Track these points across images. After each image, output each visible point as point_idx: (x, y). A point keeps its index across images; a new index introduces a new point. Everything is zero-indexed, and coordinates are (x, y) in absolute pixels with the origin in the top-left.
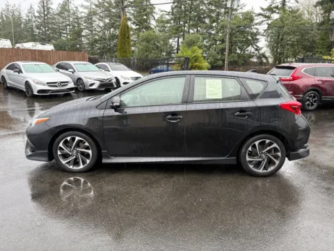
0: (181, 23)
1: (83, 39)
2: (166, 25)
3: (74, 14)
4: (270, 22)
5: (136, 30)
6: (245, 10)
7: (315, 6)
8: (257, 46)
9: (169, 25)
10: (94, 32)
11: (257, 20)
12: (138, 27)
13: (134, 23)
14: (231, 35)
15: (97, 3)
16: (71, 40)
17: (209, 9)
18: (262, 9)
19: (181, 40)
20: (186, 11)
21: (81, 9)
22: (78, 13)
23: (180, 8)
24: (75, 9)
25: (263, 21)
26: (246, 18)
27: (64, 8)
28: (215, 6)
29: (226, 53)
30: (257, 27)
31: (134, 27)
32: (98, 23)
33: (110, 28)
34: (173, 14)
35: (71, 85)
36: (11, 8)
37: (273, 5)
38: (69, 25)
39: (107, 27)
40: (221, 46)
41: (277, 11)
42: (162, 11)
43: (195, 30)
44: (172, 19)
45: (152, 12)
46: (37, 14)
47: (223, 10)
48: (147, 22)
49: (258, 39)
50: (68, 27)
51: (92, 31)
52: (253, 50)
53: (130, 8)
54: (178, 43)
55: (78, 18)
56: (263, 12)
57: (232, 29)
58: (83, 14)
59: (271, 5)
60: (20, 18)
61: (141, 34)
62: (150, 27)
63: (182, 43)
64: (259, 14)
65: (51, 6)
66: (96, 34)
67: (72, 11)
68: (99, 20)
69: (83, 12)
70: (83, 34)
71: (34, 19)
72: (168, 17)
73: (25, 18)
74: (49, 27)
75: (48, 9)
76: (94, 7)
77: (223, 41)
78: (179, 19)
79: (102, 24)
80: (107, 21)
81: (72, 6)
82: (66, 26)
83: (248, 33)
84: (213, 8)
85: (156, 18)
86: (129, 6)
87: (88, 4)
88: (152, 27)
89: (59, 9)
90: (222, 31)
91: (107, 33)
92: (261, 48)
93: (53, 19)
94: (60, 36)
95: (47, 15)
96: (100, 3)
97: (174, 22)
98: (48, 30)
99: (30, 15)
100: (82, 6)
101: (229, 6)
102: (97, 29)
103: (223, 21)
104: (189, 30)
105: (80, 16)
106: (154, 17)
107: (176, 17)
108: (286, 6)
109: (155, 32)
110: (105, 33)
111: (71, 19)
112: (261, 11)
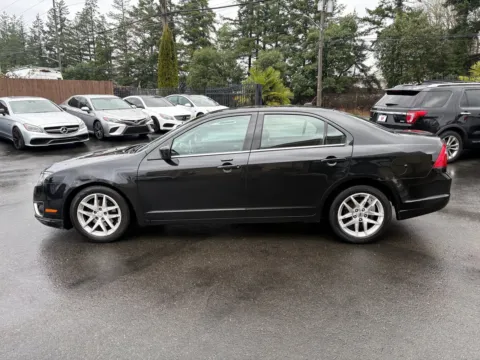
0: (253, 35)
1: (113, 62)
2: (231, 39)
3: (100, 26)
4: (380, 30)
5: (188, 47)
6: (344, 14)
7: (445, 6)
8: (363, 66)
9: (236, 39)
10: (129, 52)
11: (363, 27)
12: (191, 43)
13: (185, 38)
14: (325, 51)
15: (132, 10)
16: (97, 64)
17: (293, 15)
18: (369, 11)
19: (253, 60)
20: (259, 18)
21: (109, 20)
22: (105, 26)
23: (252, 13)
24: (100, 19)
25: (370, 30)
26: (345, 27)
27: (86, 17)
28: (301, 10)
29: (319, 77)
30: (362, 37)
31: (186, 43)
32: (135, 40)
33: (152, 46)
34: (241, 24)
35: (84, 130)
36: (9, 21)
37: (385, 6)
38: (93, 43)
39: (146, 44)
40: (311, 67)
41: (390, 14)
42: (225, 19)
43: (274, 45)
44: (239, 30)
45: (211, 21)
46: (46, 29)
47: (312, 15)
48: (204, 35)
49: (364, 56)
50: (92, 46)
51: (125, 51)
52: (357, 71)
53: (180, 17)
54: (250, 64)
55: (104, 33)
56: (370, 17)
57: (326, 43)
58: (112, 27)
59: (381, 6)
60: (22, 34)
61: (196, 52)
62: (210, 44)
63: (255, 64)
64: (365, 20)
65: (68, 17)
66: (131, 55)
67: (96, 23)
68: (137, 34)
69: (112, 23)
70: (113, 55)
71: (42, 35)
72: (234, 28)
73: (29, 34)
74: (64, 47)
75: (63, 20)
76: (128, 16)
77: (313, 59)
78: (250, 29)
79: (139, 40)
80: (147, 35)
81: (96, 16)
82: (89, 43)
83: (349, 47)
84: (299, 12)
85: (217, 29)
86: (178, 13)
87: (119, 12)
88: (212, 42)
89: (79, 21)
90: (311, 45)
91: (148, 53)
92: (369, 69)
93: (69, 35)
94: (81, 58)
95: (60, 30)
96: (136, 10)
97: (243, 35)
98: (62, 51)
99: (36, 30)
100: (111, 15)
101: (319, 9)
102: (133, 48)
103: (312, 31)
104: (264, 45)
105: (107, 29)
106: (214, 28)
107: (245, 28)
108: (403, 6)
109: (216, 49)
110: (144, 54)
111: (96, 35)
112: (368, 15)
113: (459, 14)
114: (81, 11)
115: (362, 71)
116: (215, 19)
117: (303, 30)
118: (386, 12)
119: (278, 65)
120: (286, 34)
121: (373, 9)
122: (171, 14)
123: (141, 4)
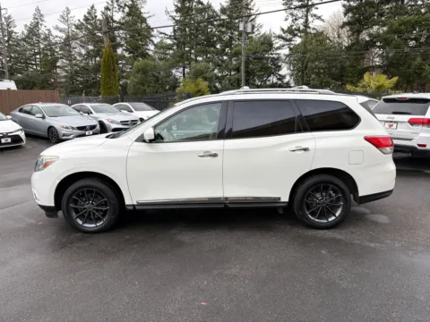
0: (187, 49)
1: (58, 71)
2: (168, 52)
3: (46, 38)
4: (291, 46)
5: (129, 58)
6: (263, 31)
7: (342, 27)
8: (280, 75)
9: (171, 52)
10: (74, 62)
11: (277, 43)
12: (131, 55)
13: (126, 50)
14: (247, 63)
15: (77, 23)
16: (42, 72)
17: (220, 31)
18: (283, 30)
19: (187, 70)
20: (191, 34)
22: (51, 37)
23: (185, 31)
24: (47, 32)
25: (283, 46)
26: (262, 44)
27: (33, 30)
28: (226, 28)
30: (278, 52)
31: (127, 54)
32: (79, 50)
33: (96, 57)
34: (175, 39)
37: (294, 28)
38: (39, 53)
39: (89, 55)
40: (236, 76)
41: (299, 34)
42: (161, 33)
43: (204, 57)
44: (174, 44)
45: (149, 36)
47: (237, 33)
50: (38, 56)
51: (71, 61)
52: (275, 80)
53: (121, 31)
54: (184, 74)
55: (50, 44)
56: (283, 35)
57: (248, 57)
58: (57, 39)
59: (292, 26)
61: (136, 63)
62: (147, 54)
63: (188, 73)
64: (280, 37)
65: (15, 30)
66: (76, 65)
67: (42, 36)
68: (81, 46)
69: (58, 36)
70: (58, 64)
72: (169, 42)
74: (11, 57)
75: (10, 33)
76: (73, 28)
77: (238, 70)
78: (184, 44)
79: (83, 52)
80: (91, 47)
81: (43, 30)
82: (36, 54)
83: (268, 58)
84: (224, 30)
85: (155, 42)
86: (119, 28)
87: (65, 27)
88: (151, 53)
89: (26, 32)
90: (236, 58)
91: (92, 63)
92: (284, 77)
93: (16, 46)
94: (27, 67)
95: (7, 41)
96: (81, 24)
97: (178, 47)
98: (10, 61)
100: (57, 28)
101: (241, 28)
102: (78, 58)
103: (236, 46)
104: (196, 57)
105: (53, 41)
106: (153, 42)
107: (179, 42)
108: (309, 27)
109: (154, 60)
110: (88, 64)
111: (42, 46)
112: (281, 33)
113: (353, 34)
114: (29, 24)
115: (279, 79)
116: (153, 33)
117: (229, 44)
118: (296, 32)
119: (208, 75)
120: (215, 47)
121: (286, 28)
122: (113, 29)
123: (86, 19)
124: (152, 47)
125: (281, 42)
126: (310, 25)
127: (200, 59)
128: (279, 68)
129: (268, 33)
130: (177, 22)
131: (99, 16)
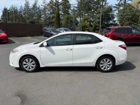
0: (82, 11)
1: (42, 18)
2: (75, 12)
4: (119, 10)
5: (63, 14)
6: (109, 5)
7: (139, 3)
8: (114, 20)
9: (77, 12)
11: (114, 9)
13: (62, 12)
14: (102, 16)
15: (47, 4)
16: (37, 19)
17: (93, 5)
19: (81, 19)
20: (83, 6)
22: (40, 8)
23: (81, 5)
24: (39, 6)
25: (116, 10)
26: (109, 9)
27: (35, 6)
29: (100, 24)
30: (114, 12)
31: (62, 13)
32: (48, 12)
33: (53, 14)
34: (78, 8)
36: (13, 7)
39: (51, 13)
40: (98, 21)
42: (74, 6)
46: (24, 9)
47: (99, 6)
48: (67, 11)
51: (45, 15)
52: (112, 22)
54: (80, 20)
56: (116, 6)
57: (103, 14)
58: (42, 9)
59: (119, 3)
60: (17, 10)
61: (65, 16)
62: (69, 13)
63: (82, 20)
65: (29, 6)
66: (47, 17)
67: (37, 8)
68: (49, 11)
70: (42, 16)
71: (22, 11)
72: (76, 9)
73: (19, 10)
74: (28, 14)
75: (28, 7)
76: (46, 5)
77: (99, 19)
79: (49, 12)
80: (51, 11)
81: (37, 6)
82: (35, 13)
83: (110, 15)
85: (72, 9)
86: (60, 5)
87: (44, 5)
88: (70, 13)
89: (33, 7)
90: (98, 14)
91: (51, 16)
92: (115, 21)
93: (30, 11)
94: (33, 17)
95: (27, 9)
96: (49, 4)
97: (79, 11)
99: (21, 9)
101: (101, 4)
102: (47, 15)
103: (99, 10)
104: (85, 14)
105: (40, 9)
106: (71, 9)
107: (79, 9)
108: (126, 3)
109: (71, 15)
110: (50, 16)
111: (37, 11)
112: (115, 6)
114: (33, 4)
115: (114, 22)
116: (71, 6)
117: (96, 10)
118: (121, 5)
119: (88, 20)
120: (91, 11)
121: (117, 4)
122: (58, 5)
123: (50, 2)
124: (70, 11)
125: (115, 9)
126: (127, 3)
127: (86, 15)
128: (114, 18)
129: (111, 5)
130: (79, 2)
131: (54, 1)
